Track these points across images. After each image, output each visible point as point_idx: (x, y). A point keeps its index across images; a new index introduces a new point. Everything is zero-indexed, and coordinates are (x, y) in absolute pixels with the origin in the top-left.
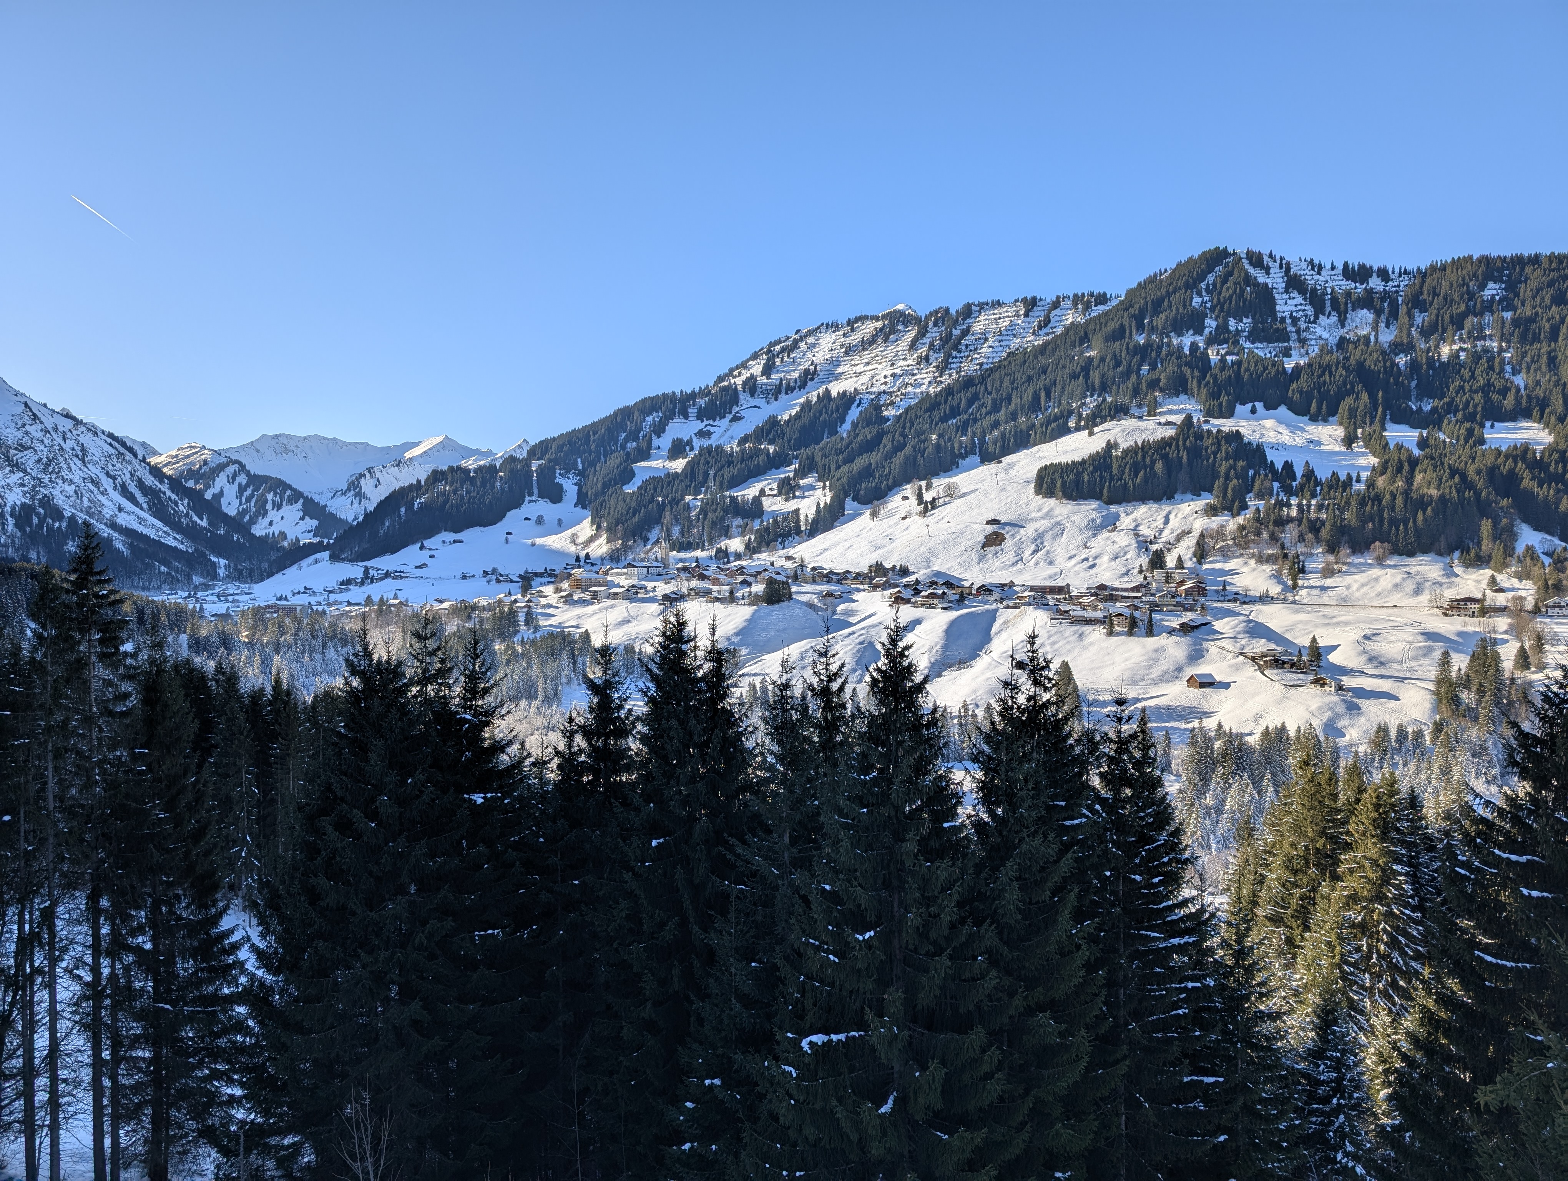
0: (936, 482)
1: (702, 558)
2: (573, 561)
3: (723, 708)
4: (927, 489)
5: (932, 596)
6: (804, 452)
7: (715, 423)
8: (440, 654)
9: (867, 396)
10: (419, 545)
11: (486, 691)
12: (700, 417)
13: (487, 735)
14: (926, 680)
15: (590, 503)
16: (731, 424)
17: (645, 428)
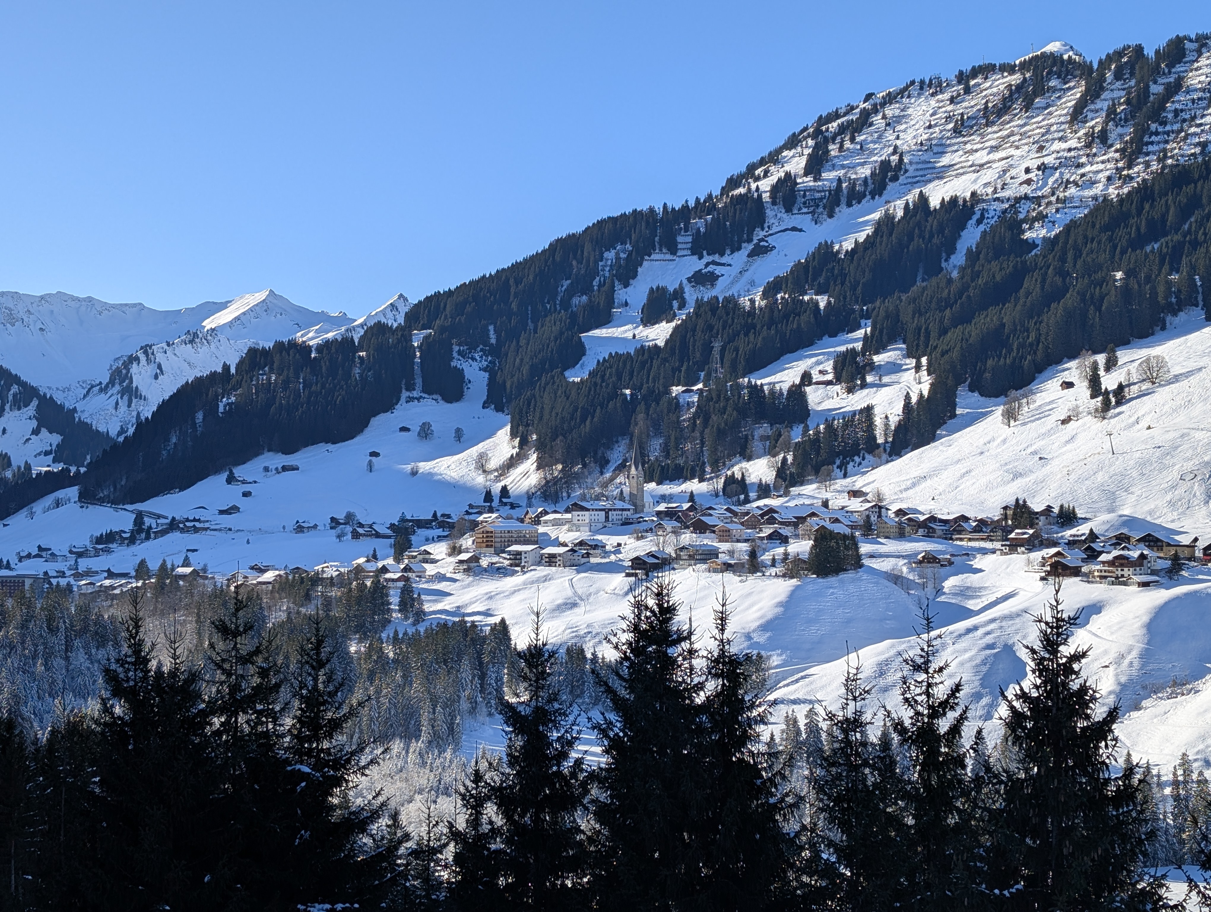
0: (1123, 356)
1: (701, 495)
2: (480, 501)
3: (741, 761)
4: (1108, 369)
5: (1121, 562)
6: (881, 306)
7: (724, 260)
8: (259, 660)
9: (997, 206)
10: (225, 475)
11: (335, 725)
12: (696, 250)
13: (335, 801)
14: (1113, 715)
15: (509, 401)
16: (750, 259)
17: (603, 270)
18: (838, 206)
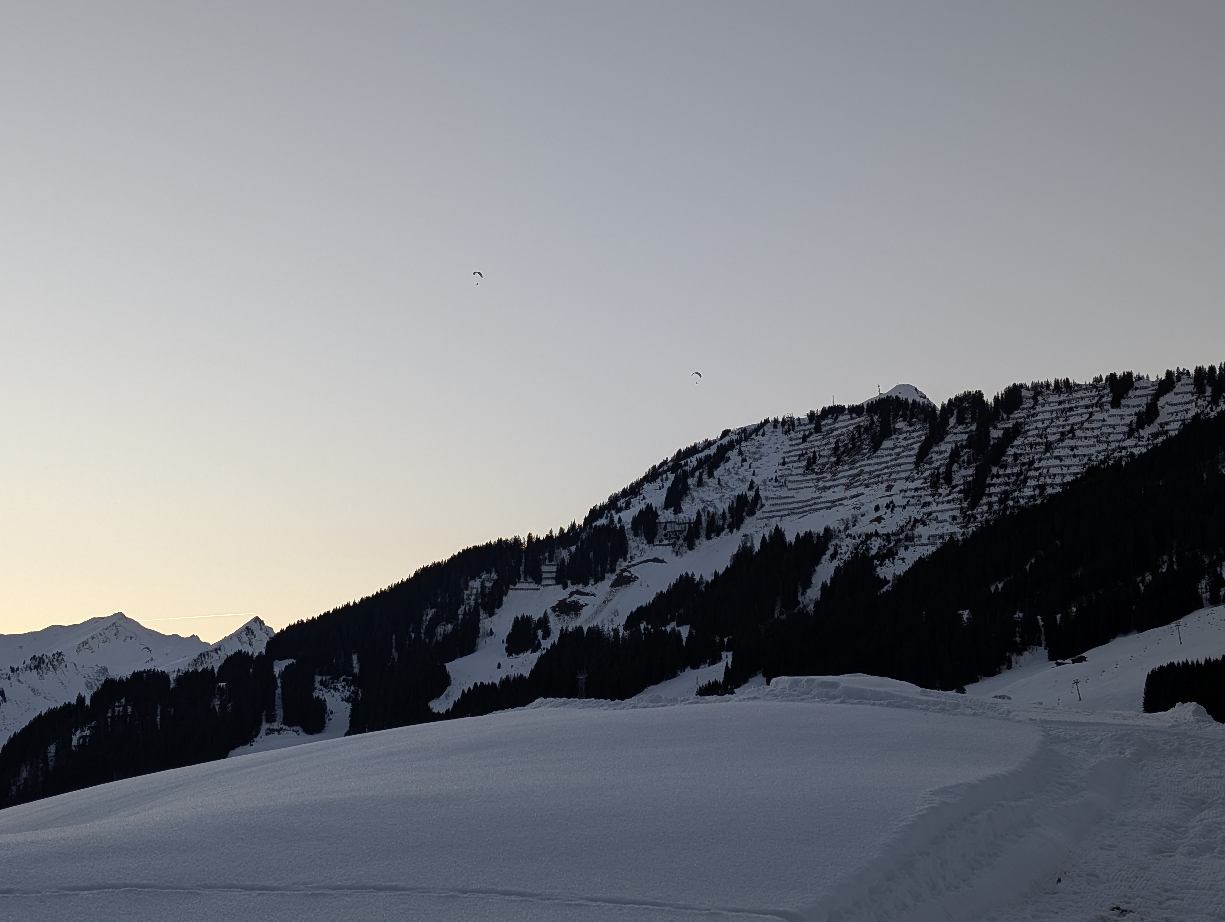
6: (741, 638)
7: (588, 590)
9: (848, 541)
12: (561, 580)
16: (614, 589)
17: (469, 599)
18: (698, 538)
